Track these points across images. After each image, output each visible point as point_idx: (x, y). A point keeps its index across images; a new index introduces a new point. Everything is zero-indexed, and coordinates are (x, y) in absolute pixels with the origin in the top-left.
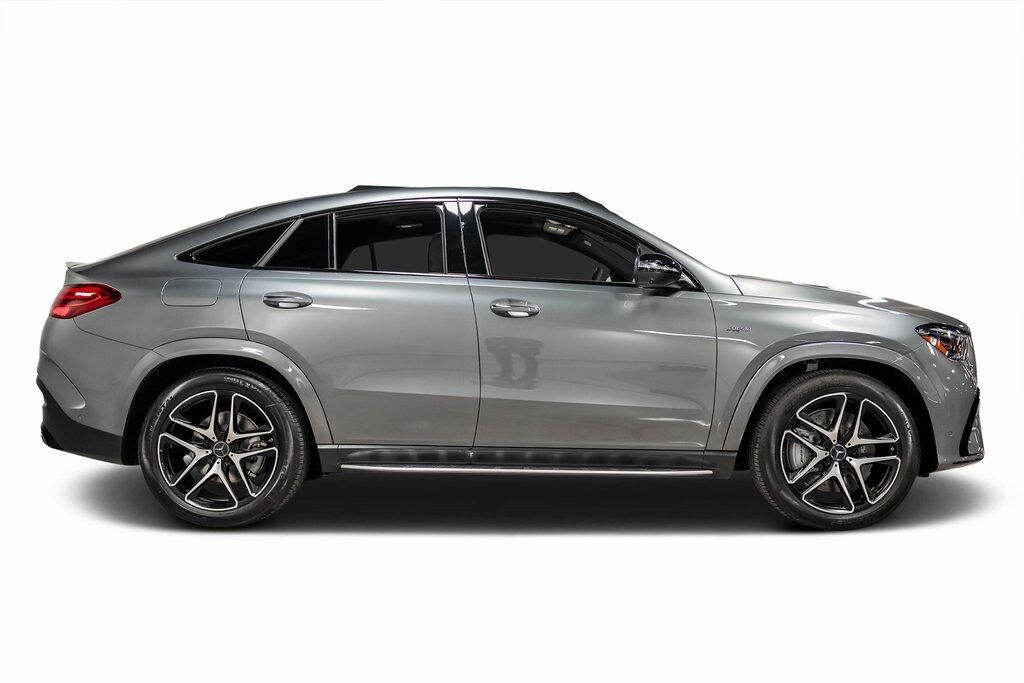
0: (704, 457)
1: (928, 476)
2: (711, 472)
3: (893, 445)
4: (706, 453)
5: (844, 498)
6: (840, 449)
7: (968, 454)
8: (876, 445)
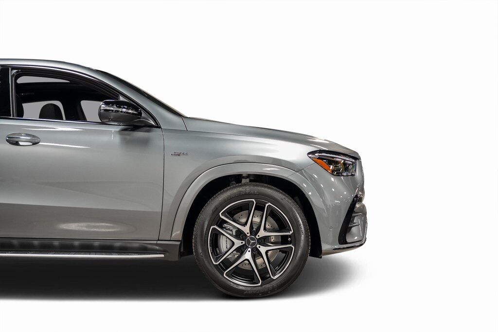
0: (157, 245)
1: (321, 258)
2: (163, 256)
3: (290, 236)
4: (159, 242)
5: (255, 275)
6: (253, 239)
7: (346, 243)
8: (282, 236)
